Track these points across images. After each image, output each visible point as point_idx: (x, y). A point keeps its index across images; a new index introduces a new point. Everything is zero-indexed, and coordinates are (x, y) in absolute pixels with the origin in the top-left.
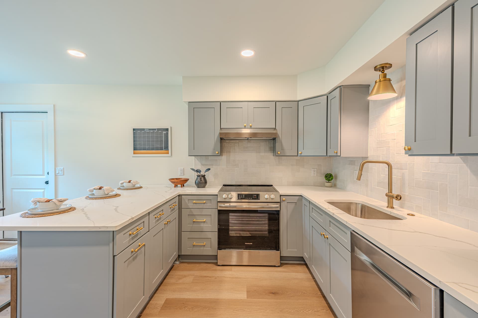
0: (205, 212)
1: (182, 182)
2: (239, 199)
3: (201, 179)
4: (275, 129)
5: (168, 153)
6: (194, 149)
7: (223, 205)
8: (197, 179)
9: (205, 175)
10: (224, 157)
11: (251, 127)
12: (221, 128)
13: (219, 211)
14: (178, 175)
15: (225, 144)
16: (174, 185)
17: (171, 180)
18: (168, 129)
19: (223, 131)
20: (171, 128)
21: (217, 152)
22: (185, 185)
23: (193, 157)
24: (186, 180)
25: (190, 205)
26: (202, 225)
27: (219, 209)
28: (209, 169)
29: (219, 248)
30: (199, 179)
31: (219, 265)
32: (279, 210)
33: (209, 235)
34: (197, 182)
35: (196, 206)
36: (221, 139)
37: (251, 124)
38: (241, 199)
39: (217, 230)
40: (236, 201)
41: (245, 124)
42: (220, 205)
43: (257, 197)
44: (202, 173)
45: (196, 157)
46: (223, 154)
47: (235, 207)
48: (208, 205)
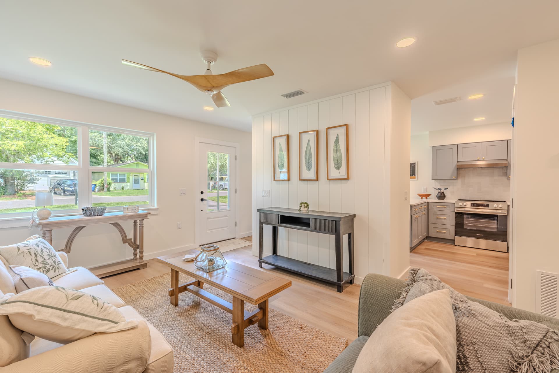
0: (445, 213)
1: (427, 196)
2: (471, 206)
3: (441, 194)
4: (507, 160)
5: (415, 178)
6: (436, 175)
7: (459, 209)
8: (438, 194)
9: (444, 192)
10: (459, 181)
11: (484, 160)
12: (457, 161)
13: (456, 213)
14: (422, 192)
15: (461, 171)
16: (421, 198)
17: (418, 194)
18: (415, 163)
19: (459, 164)
20: (417, 162)
21: (454, 177)
22: (428, 198)
23: (434, 180)
24: (429, 195)
25: (435, 208)
26: (443, 220)
27: (456, 211)
28: (447, 188)
29: (456, 235)
30: (439, 194)
31: (456, 245)
32: (507, 216)
33: (449, 227)
34: (438, 196)
35: (439, 209)
36: (457, 168)
37: (483, 158)
38: (474, 206)
39: (454, 224)
40: (469, 207)
41: (478, 158)
42: (456, 209)
43: (488, 206)
44: (442, 191)
45: (436, 180)
46: (459, 178)
47: (469, 211)
48: (448, 209)
